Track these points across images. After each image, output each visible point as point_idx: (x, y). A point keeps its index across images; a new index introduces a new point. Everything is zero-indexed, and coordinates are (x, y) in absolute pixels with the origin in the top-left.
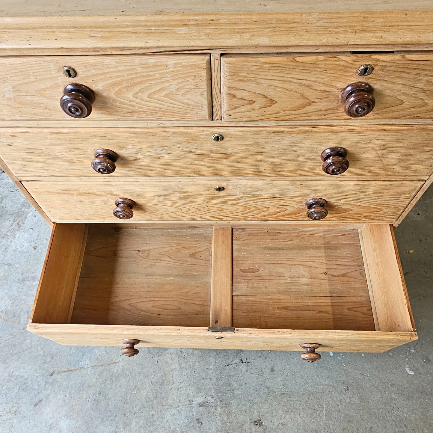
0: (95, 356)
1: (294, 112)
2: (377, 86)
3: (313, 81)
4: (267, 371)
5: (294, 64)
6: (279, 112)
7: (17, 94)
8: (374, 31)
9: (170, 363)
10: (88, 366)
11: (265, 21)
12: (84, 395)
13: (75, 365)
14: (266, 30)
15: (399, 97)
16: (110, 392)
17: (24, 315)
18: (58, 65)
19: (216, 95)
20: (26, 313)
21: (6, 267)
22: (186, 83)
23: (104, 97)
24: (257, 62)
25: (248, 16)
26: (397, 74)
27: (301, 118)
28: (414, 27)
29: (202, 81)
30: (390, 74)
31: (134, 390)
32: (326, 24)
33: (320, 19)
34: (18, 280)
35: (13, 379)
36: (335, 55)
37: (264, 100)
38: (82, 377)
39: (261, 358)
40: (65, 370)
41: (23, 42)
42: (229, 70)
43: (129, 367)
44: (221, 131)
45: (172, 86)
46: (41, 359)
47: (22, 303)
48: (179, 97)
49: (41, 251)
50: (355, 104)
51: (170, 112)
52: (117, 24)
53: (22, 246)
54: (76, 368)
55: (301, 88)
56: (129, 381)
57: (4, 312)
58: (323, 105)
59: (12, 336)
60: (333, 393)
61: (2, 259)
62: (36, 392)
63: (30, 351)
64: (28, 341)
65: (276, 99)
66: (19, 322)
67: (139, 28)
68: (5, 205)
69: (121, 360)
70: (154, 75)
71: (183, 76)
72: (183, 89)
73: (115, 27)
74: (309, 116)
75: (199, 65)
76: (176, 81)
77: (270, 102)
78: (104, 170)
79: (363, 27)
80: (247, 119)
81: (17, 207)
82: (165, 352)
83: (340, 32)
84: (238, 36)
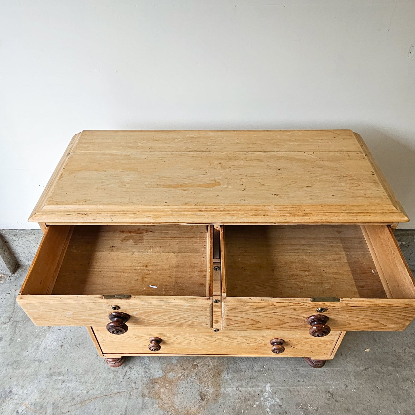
8: (305, 216)
11: (244, 209)
14: (245, 214)
17: (50, 407)
20: (52, 405)
21: (37, 363)
25: (236, 207)
28: (327, 213)
32: (278, 212)
33: (275, 208)
34: (47, 375)
47: (49, 395)
49: (66, 349)
52: (162, 210)
53: (51, 345)
57: (33, 404)
61: (34, 356)
67: (175, 213)
79: (299, 213)
83: (287, 216)
84: (230, 217)
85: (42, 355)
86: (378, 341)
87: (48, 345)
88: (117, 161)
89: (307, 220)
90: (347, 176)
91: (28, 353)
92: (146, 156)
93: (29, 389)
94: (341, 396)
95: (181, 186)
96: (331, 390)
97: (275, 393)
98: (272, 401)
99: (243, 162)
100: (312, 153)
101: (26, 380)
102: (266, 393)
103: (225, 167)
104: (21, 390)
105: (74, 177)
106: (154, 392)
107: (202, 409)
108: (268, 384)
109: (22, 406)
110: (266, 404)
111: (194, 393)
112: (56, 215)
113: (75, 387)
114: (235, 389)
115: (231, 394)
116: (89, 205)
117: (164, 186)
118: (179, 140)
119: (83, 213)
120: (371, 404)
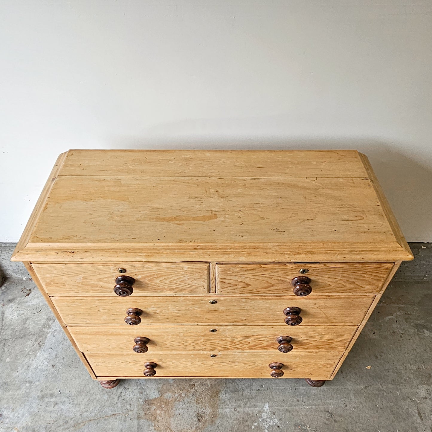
1: (263, 290)
2: (312, 278)
3: (273, 276)
5: (260, 268)
6: (253, 290)
8: (306, 254)
11: (242, 247)
14: (243, 253)
15: (327, 283)
18: (115, 267)
19: (213, 282)
20: (44, 429)
21: (28, 385)
22: (194, 276)
23: (140, 282)
24: (238, 267)
25: (233, 244)
26: (323, 273)
27: (269, 293)
28: (328, 252)
29: (204, 275)
30: (320, 273)
32: (278, 249)
33: (274, 246)
34: (38, 397)
36: (284, 264)
37: (243, 284)
42: (221, 271)
44: (215, 298)
45: (186, 277)
47: (41, 419)
48: (190, 282)
49: (58, 369)
50: (299, 290)
52: (155, 248)
53: (42, 364)
55: (266, 279)
57: (25, 428)
58: (280, 287)
61: (24, 377)
65: (251, 284)
67: (168, 251)
68: (28, 326)
70: (175, 272)
71: (193, 273)
72: (192, 278)
73: (153, 249)
74: (273, 292)
75: (203, 268)
76: (188, 275)
77: (247, 285)
78: (134, 323)
79: (299, 252)
80: (232, 293)
83: (286, 254)
84: (226, 256)
85: (33, 376)
86: (379, 357)
87: (38, 365)
88: (106, 188)
90: (350, 207)
91: (18, 373)
92: (138, 182)
93: (21, 412)
94: (341, 416)
95: (175, 219)
96: (330, 410)
97: (274, 414)
98: (270, 422)
99: (241, 190)
100: (315, 179)
101: (16, 403)
102: (264, 414)
103: (222, 196)
104: (12, 413)
105: (60, 208)
106: (149, 413)
108: (267, 404)
109: (14, 430)
110: (265, 424)
111: (191, 414)
112: (41, 253)
113: (68, 409)
114: (233, 410)
115: (229, 415)
116: (76, 242)
117: (158, 219)
118: (173, 162)
119: (70, 251)
120: (370, 424)
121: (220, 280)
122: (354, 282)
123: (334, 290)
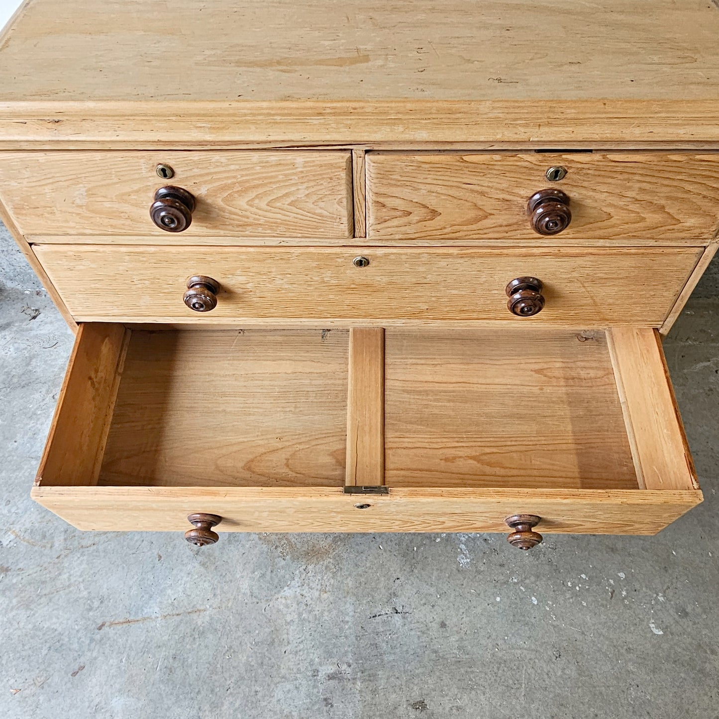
0: (168, 600)
1: (465, 228)
2: (573, 194)
3: (488, 187)
4: (435, 626)
5: (462, 164)
6: (445, 228)
7: (91, 199)
8: (563, 125)
9: (284, 613)
10: (157, 615)
11: (422, 110)
12: (150, 660)
13: (136, 613)
14: (424, 122)
15: (605, 209)
16: (190, 655)
17: (60, 536)
18: (151, 162)
19: (359, 204)
20: (63, 533)
22: (319, 187)
23: (208, 204)
24: (413, 161)
25: (402, 104)
26: (600, 179)
27: (474, 236)
28: (615, 119)
29: (340, 185)
30: (589, 179)
31: (228, 652)
32: (501, 115)
33: (494, 108)
35: (40, 633)
36: (514, 153)
37: (424, 210)
38: (147, 631)
39: (426, 606)
40: (121, 621)
41: (109, 133)
42: (376, 171)
43: (220, 617)
44: (366, 252)
45: (301, 191)
46: (84, 604)
48: (309, 205)
50: (545, 217)
51: (295, 226)
52: (231, 112)
54: (139, 618)
55: (473, 196)
56: (220, 639)
57: (29, 531)
58: (502, 219)
59: (39, 568)
60: (537, 661)
62: (76, 654)
63: (67, 591)
64: (65, 576)
65: (440, 210)
66: (51, 547)
67: (260, 117)
68: (35, 368)
69: (208, 607)
70: (276, 176)
71: (316, 178)
72: (315, 194)
73: (229, 115)
74: (486, 234)
75: (336, 164)
76: (305, 185)
77: (432, 214)
78: (202, 306)
79: (549, 120)
80: (401, 236)
81: (53, 372)
82: (276, 596)
83: (520, 125)
84: (388, 129)
88: (135, 15)
89: (566, 135)
91: (16, 444)
92: (202, 5)
93: (21, 506)
99: (424, 15)
101: (14, 491)
103: (382, 26)
104: (7, 507)
105: (35, 46)
107: (339, 543)
109: (9, 533)
116: (63, 101)
117: (239, 63)
119: (51, 118)
120: (658, 541)
121: (375, 198)
122: (663, 207)
123: (616, 230)
